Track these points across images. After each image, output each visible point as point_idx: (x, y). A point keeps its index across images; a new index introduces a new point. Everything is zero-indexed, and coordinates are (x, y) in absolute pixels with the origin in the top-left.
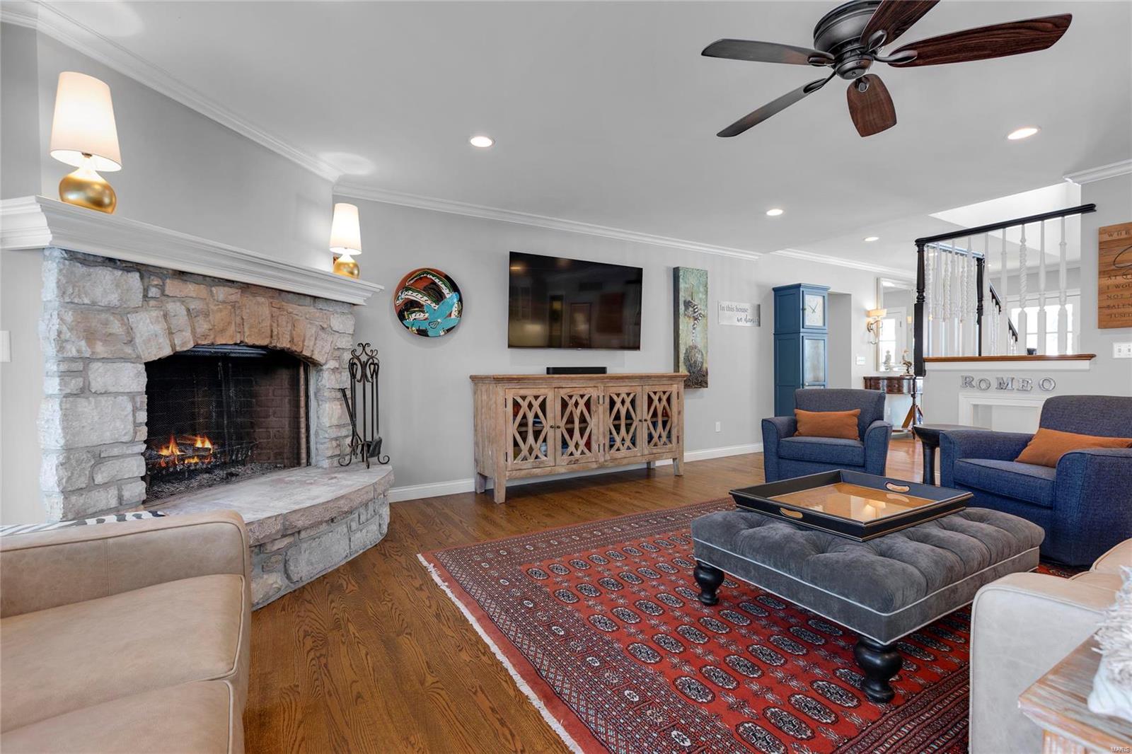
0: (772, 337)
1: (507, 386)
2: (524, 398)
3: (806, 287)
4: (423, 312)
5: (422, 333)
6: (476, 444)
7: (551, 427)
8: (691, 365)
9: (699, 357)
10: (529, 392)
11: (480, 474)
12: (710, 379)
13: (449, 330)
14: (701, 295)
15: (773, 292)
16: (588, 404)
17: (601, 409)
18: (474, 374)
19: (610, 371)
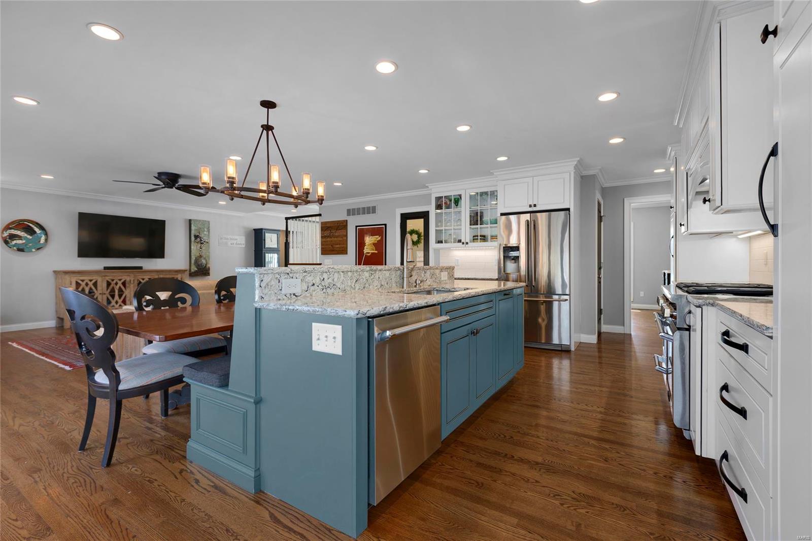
0: (254, 252)
1: (72, 275)
2: (83, 281)
3: (265, 229)
4: (22, 240)
5: (20, 250)
6: (56, 304)
7: (100, 294)
8: (199, 265)
9: (204, 261)
10: (87, 278)
11: (59, 318)
12: (211, 272)
13: (38, 249)
14: (205, 233)
15: (254, 231)
16: (124, 284)
17: (132, 285)
18: (56, 269)
19: (144, 268)
